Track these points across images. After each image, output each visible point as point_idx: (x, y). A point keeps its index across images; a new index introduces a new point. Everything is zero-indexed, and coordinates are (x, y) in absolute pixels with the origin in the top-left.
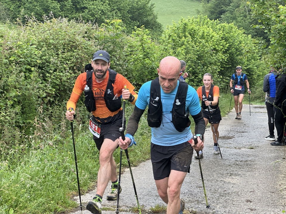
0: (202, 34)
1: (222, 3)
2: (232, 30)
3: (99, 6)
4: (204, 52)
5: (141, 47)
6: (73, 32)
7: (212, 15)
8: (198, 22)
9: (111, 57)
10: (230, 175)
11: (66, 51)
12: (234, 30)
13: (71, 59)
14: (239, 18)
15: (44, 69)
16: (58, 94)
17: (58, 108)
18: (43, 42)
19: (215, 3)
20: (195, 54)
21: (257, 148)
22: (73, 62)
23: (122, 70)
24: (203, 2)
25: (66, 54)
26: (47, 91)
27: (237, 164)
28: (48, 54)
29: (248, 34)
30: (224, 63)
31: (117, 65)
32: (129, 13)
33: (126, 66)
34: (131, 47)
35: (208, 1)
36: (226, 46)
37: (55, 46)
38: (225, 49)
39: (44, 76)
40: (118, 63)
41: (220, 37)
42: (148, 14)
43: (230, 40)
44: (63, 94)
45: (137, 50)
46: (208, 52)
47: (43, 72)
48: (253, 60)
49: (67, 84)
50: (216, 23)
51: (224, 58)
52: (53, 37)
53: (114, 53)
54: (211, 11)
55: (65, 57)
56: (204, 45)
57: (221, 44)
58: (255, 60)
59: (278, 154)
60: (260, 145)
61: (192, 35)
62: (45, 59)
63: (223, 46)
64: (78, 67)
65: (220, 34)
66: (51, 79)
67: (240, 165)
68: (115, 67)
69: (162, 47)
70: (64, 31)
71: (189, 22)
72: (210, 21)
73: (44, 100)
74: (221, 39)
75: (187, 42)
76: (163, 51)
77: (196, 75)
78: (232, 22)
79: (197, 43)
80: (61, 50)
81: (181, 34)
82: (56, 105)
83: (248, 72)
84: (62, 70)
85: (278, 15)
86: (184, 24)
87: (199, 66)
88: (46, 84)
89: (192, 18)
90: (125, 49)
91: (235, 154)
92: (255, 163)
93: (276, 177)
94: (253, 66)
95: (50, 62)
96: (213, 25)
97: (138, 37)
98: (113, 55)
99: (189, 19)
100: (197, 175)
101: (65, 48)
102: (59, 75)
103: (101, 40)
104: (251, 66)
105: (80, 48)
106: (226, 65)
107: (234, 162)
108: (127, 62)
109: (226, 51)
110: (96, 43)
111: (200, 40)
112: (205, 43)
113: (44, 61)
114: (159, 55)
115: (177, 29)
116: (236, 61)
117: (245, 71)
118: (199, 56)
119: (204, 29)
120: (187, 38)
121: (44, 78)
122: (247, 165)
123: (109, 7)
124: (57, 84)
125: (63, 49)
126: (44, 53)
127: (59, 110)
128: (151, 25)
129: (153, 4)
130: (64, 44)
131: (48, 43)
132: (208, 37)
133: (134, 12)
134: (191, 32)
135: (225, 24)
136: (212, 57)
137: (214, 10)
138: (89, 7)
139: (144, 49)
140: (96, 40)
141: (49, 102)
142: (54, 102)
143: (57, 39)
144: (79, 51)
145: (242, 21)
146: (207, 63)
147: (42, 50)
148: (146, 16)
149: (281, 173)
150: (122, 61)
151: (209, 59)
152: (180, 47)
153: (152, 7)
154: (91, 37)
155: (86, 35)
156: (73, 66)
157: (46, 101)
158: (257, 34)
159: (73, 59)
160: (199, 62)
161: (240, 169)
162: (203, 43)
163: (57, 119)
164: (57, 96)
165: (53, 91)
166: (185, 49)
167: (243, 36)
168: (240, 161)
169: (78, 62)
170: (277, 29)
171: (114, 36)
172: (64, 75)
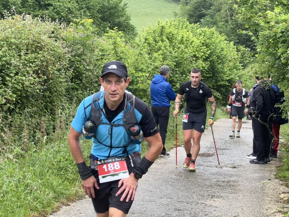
0: (181, 39)
1: (202, 6)
2: (213, 35)
3: (66, 4)
4: (183, 58)
5: (113, 51)
6: (39, 31)
7: (190, 19)
8: (176, 26)
9: (80, 61)
10: (212, 198)
11: (30, 52)
12: (215, 35)
13: (35, 62)
14: (220, 23)
15: (3, 71)
16: (19, 101)
17: (18, 116)
18: (4, 41)
19: (194, 5)
20: (173, 61)
21: (240, 167)
22: (37, 65)
23: (92, 76)
24: (181, 4)
25: (29, 56)
26: (6, 97)
27: (219, 185)
28: (9, 54)
29: (230, 41)
30: (204, 72)
31: (87, 70)
32: (99, 13)
33: (97, 71)
34: (102, 51)
35: (187, 3)
36: (207, 53)
37: (17, 46)
38: (206, 57)
39: (4, 80)
40: (88, 68)
41: (200, 43)
42: (120, 15)
43: (211, 46)
44: (25, 101)
45: (109, 55)
46: (187, 59)
47: (2, 75)
48: (235, 70)
49: (30, 90)
50: (197, 27)
51: (204, 66)
52: (15, 35)
53: (84, 57)
54: (190, 14)
55: (28, 59)
56: (183, 51)
57: (202, 51)
58: (237, 70)
59: (262, 174)
60: (243, 164)
61: (170, 39)
62: (6, 61)
63: (204, 53)
64: (44, 71)
65: (201, 39)
66: (12, 84)
67: (222, 186)
68: (84, 72)
69: (137, 51)
70: (27, 29)
71: (167, 24)
72: (190, 24)
73: (3, 107)
74: (202, 45)
75: (165, 47)
76: (138, 56)
77: (174, 84)
78: (213, 27)
79: (175, 48)
80: (24, 52)
81: (157, 38)
82: (17, 113)
83: (229, 83)
84: (24, 73)
85: (268, 21)
86: (161, 26)
87: (176, 74)
88: (6, 89)
89: (170, 21)
90: (96, 53)
91: (217, 174)
92: (239, 183)
93: (262, 200)
94: (235, 76)
95: (10, 64)
96: (193, 30)
97: (110, 40)
98: (82, 59)
99: (167, 22)
100: (175, 197)
101: (29, 49)
102: (21, 79)
103: (69, 42)
104: (233, 76)
105: (46, 49)
106: (207, 74)
107: (215, 182)
108: (98, 68)
109: (207, 58)
110: (64, 44)
111: (179, 45)
112: (184, 49)
113: (4, 63)
114: (134, 60)
115: (154, 32)
116: (218, 71)
117: (227, 82)
118: (177, 63)
119: (183, 33)
120: (164, 43)
121: (4, 82)
122: (230, 186)
123: (77, 4)
124: (19, 89)
125: (26, 50)
126: (4, 53)
127: (20, 119)
128: (123, 27)
129: (126, 3)
130: (27, 44)
131: (9, 43)
132: (188, 42)
133: (105, 12)
134: (169, 36)
135: (206, 29)
136: (191, 65)
137: (193, 13)
138: (55, 5)
139: (117, 54)
140: (64, 42)
141: (8, 110)
142: (14, 110)
143: (19, 38)
144: (45, 53)
145: (224, 26)
146: (186, 71)
147: (2, 50)
148: (118, 17)
149: (267, 196)
150: (93, 66)
151: (188, 67)
152: (156, 52)
153: (125, 7)
154: (58, 38)
155: (53, 35)
156: (37, 69)
157: (5, 108)
158: (239, 42)
159: (37, 61)
160: (177, 69)
161: (222, 191)
162: (182, 49)
163: (18, 129)
164: (18, 103)
165: (14, 97)
166: (162, 55)
167: (224, 43)
168: (222, 182)
169: (43, 65)
170: (266, 35)
171: (84, 38)
172: (27, 79)
